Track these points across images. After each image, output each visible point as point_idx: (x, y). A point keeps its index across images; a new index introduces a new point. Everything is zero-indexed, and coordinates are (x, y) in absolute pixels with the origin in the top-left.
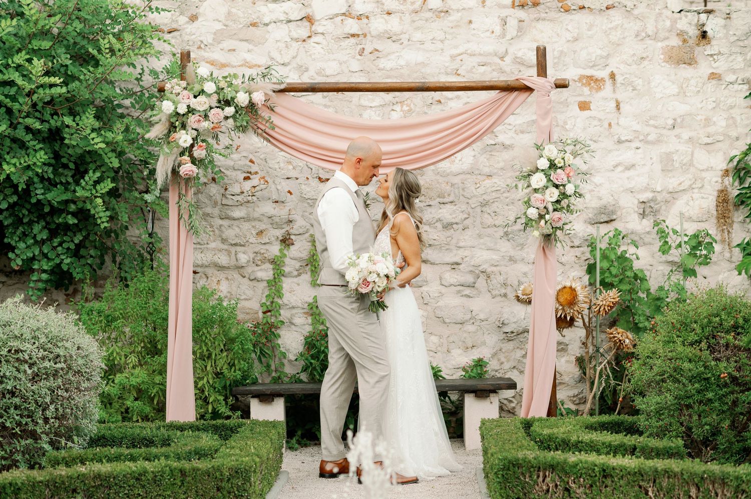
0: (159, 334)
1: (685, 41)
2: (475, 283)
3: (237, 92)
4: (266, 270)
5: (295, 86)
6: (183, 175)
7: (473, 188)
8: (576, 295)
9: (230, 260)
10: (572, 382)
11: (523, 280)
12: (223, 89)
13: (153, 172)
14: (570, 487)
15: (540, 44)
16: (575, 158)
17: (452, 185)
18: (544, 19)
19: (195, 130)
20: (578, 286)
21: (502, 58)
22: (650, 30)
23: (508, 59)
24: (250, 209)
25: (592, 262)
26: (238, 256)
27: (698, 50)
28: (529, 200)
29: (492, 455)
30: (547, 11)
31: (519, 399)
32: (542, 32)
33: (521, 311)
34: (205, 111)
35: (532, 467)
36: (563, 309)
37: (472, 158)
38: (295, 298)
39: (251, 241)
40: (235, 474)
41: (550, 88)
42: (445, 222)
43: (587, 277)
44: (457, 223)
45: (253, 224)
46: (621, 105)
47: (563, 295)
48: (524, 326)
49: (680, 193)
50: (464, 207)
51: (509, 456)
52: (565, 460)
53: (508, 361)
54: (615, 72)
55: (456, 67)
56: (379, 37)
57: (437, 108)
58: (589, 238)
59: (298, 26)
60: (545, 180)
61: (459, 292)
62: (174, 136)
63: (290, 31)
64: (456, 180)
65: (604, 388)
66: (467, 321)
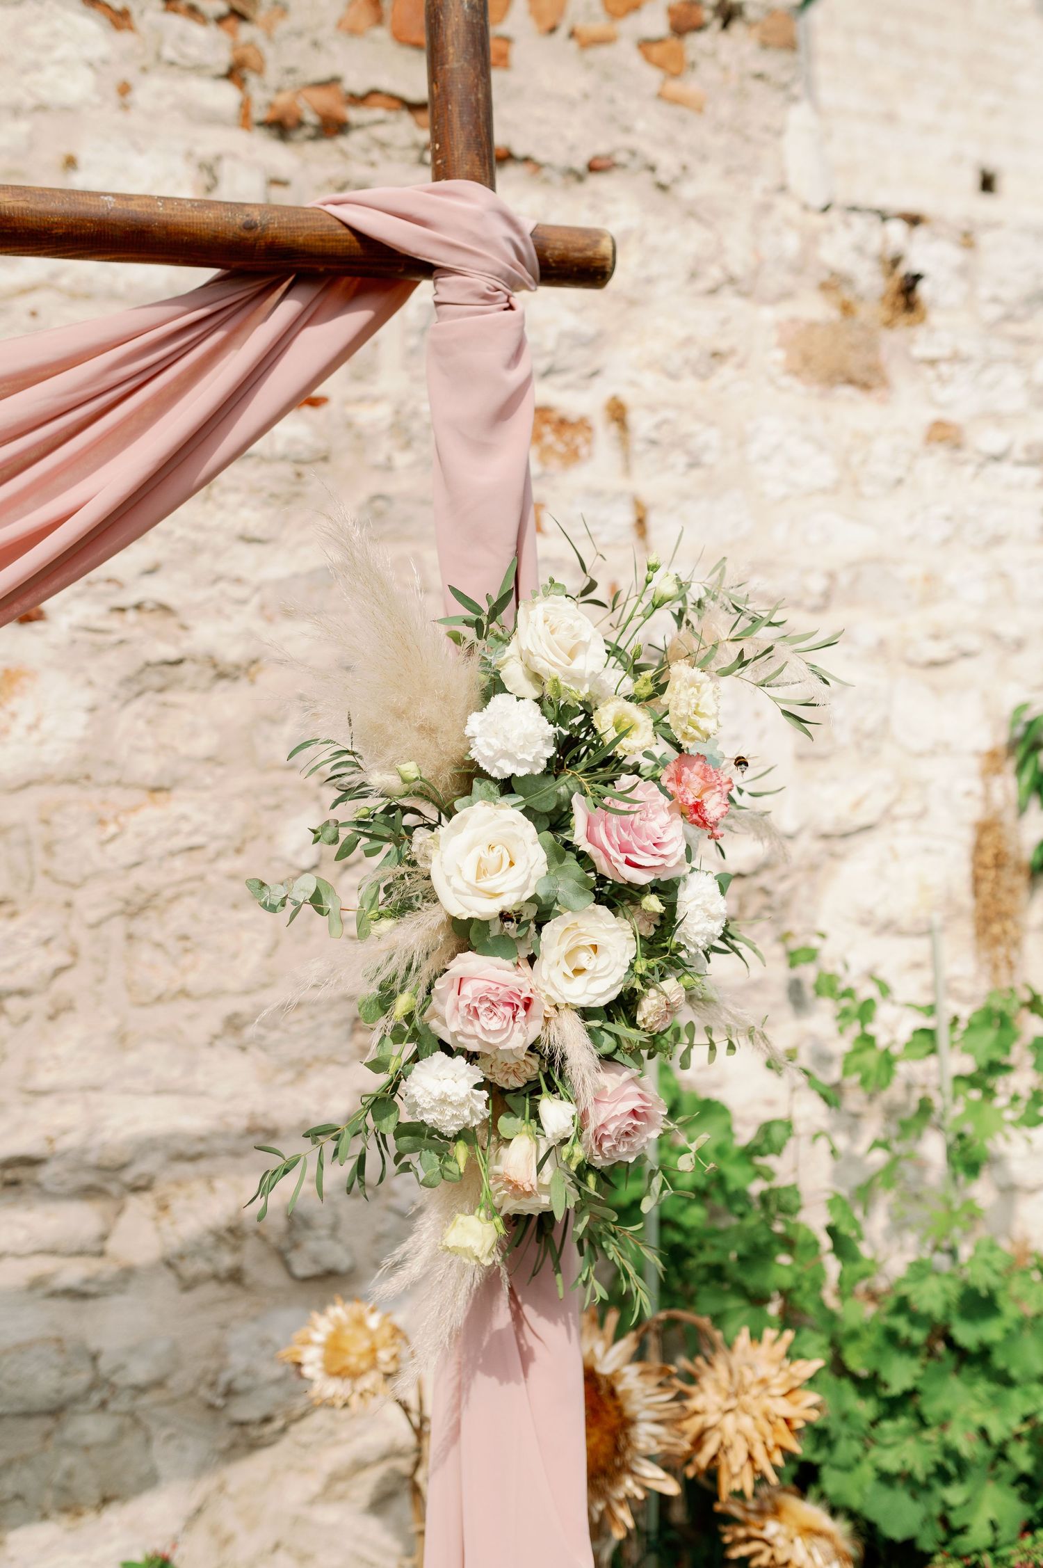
1: (847, 309)
2: (104, 1237)
7: (89, 841)
8: (626, 1425)
22: (738, 258)
27: (891, 340)
30: (376, 155)
37: (83, 718)
44: (23, 993)
46: (653, 520)
49: (854, 841)
50: (51, 922)
54: (628, 396)
60: (532, 853)
61: (36, 1284)
64: (14, 811)
66: (74, 1400)
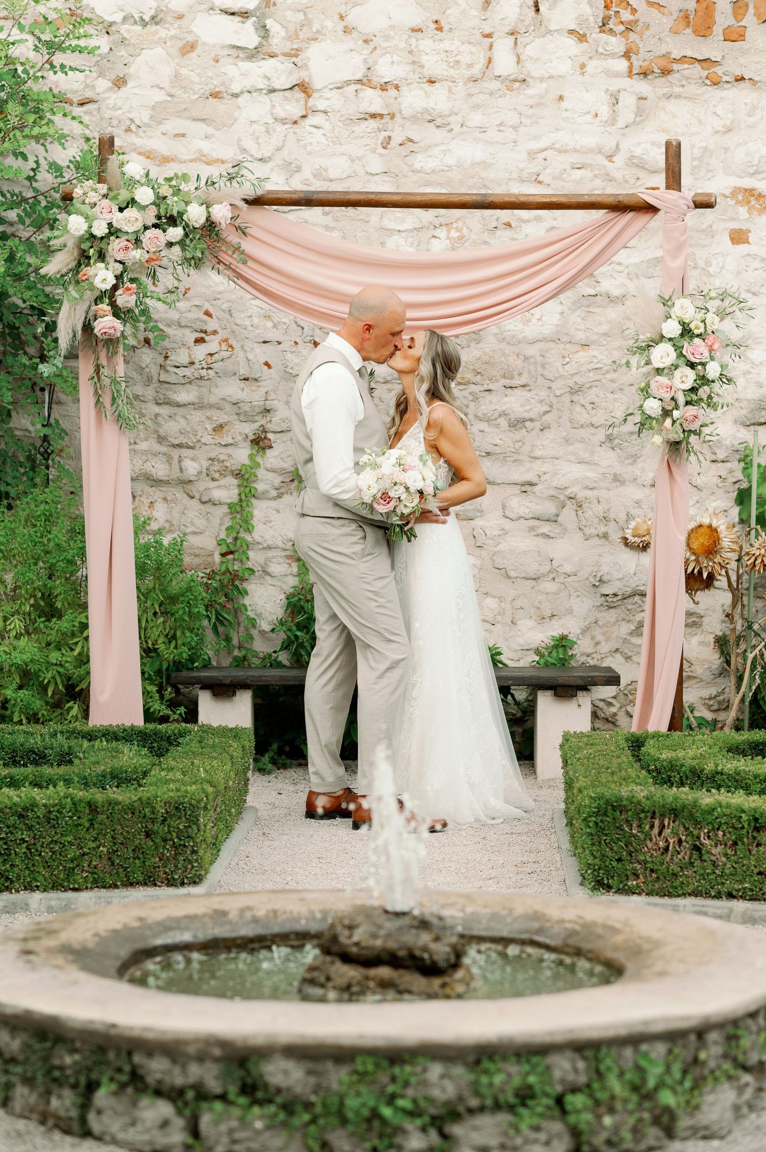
0: (58, 586)
2: (558, 516)
3: (187, 203)
4: (227, 488)
5: (280, 196)
6: (99, 335)
7: (558, 364)
8: (719, 539)
9: (171, 470)
10: (708, 676)
11: (635, 512)
12: (165, 198)
13: (51, 327)
14: (702, 844)
15: (672, 137)
16: (722, 320)
17: (526, 359)
18: (678, 97)
19: (120, 262)
20: (721, 524)
21: (610, 158)
23: (619, 159)
24: (204, 390)
25: (745, 485)
26: (183, 464)
28: (648, 385)
29: (580, 791)
30: (684, 82)
31: (623, 701)
32: (674, 116)
33: (630, 561)
34: (136, 232)
35: (643, 811)
36: (697, 561)
37: (558, 316)
38: (271, 532)
39: (203, 440)
40: (174, 812)
41: (685, 208)
42: (513, 417)
43: (737, 510)
44: (531, 420)
45: (209, 414)
47: (697, 539)
48: (633, 585)
50: (543, 394)
51: (606, 794)
52: (696, 801)
53: (607, 640)
55: (535, 170)
56: (415, 119)
57: (504, 235)
58: (741, 447)
59: (286, 99)
60: (673, 355)
61: (532, 529)
62: (88, 271)
63: (273, 107)
64: (531, 351)
65: (758, 687)
66: (544, 575)
